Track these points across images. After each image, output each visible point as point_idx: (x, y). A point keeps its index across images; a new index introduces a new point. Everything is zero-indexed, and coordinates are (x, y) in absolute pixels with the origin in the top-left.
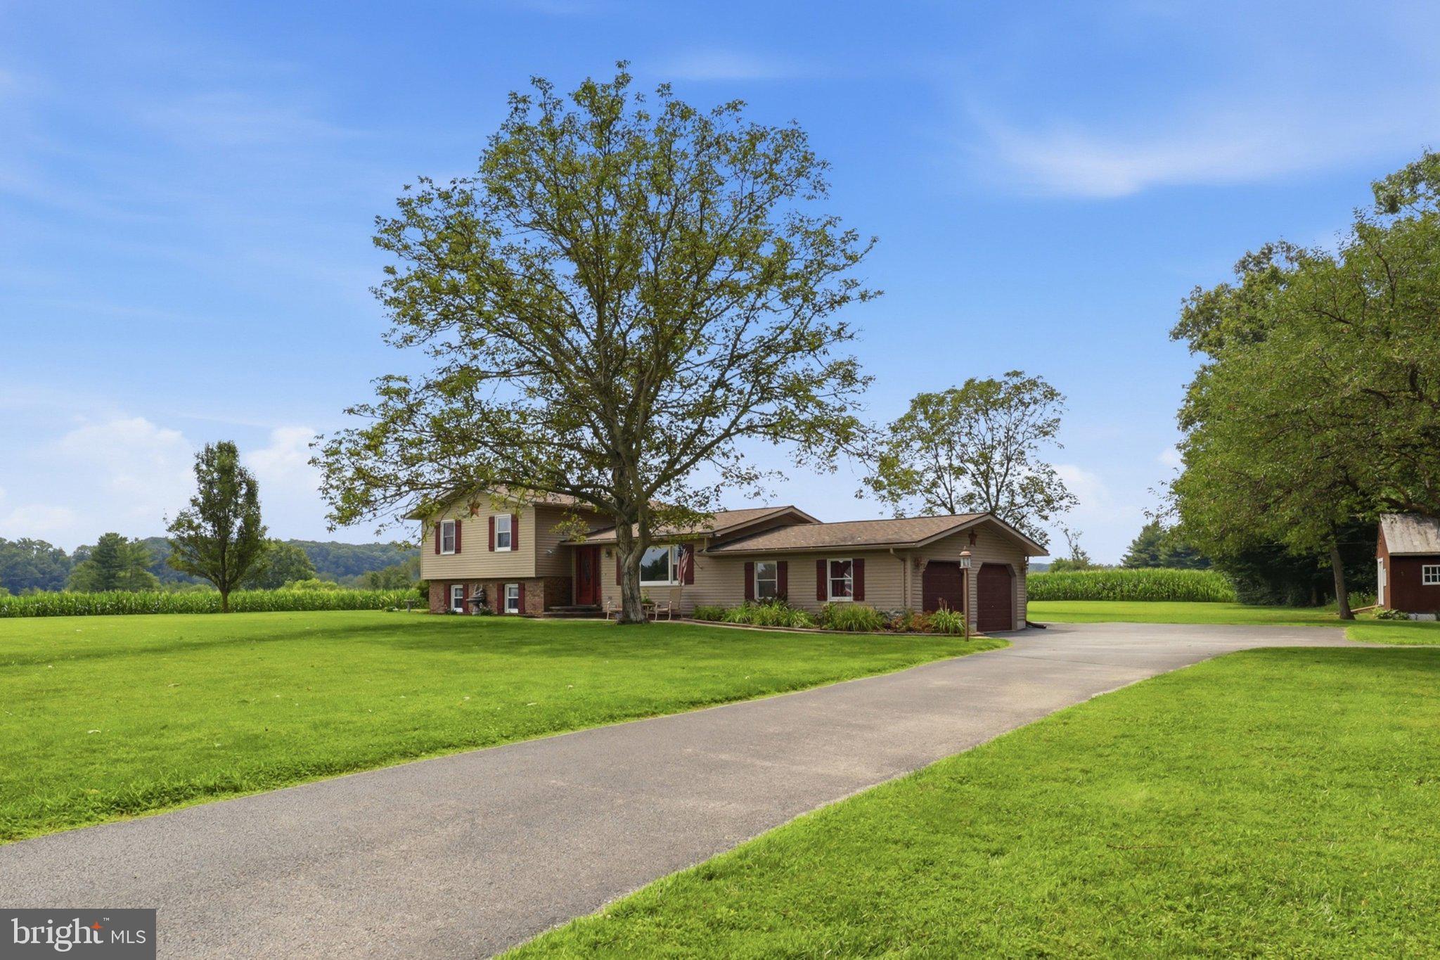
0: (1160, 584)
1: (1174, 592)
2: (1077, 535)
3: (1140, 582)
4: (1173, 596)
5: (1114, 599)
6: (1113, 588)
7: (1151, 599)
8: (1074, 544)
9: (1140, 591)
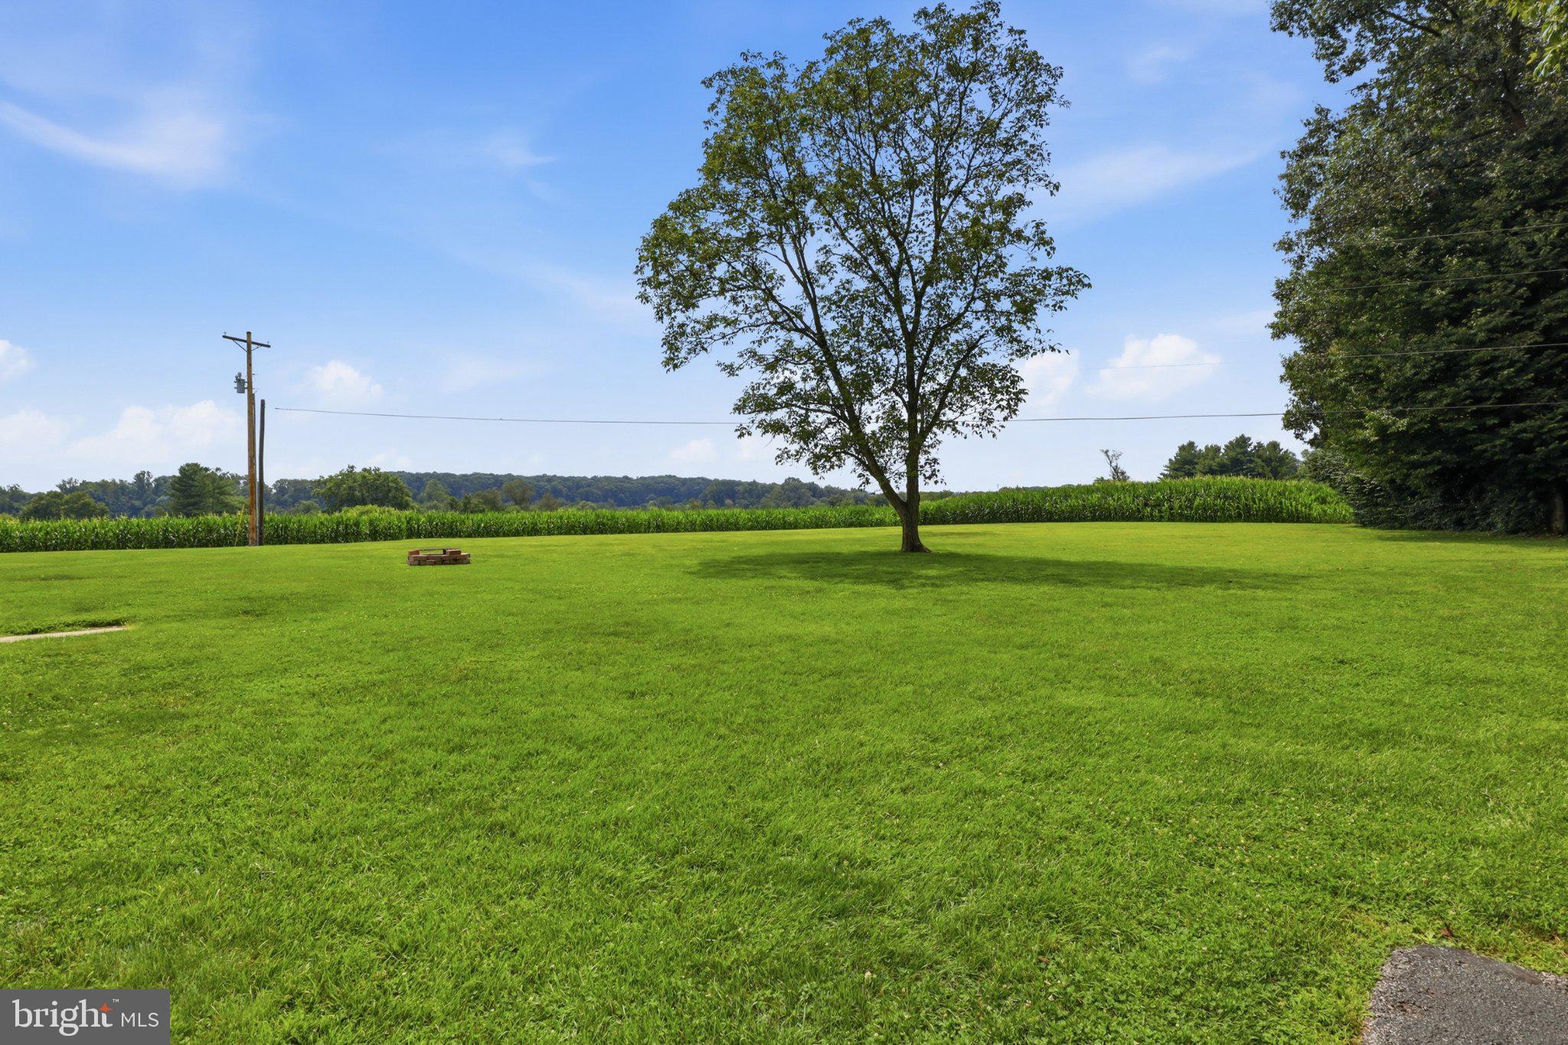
0: (1226, 498)
1: (1248, 508)
2: (1117, 456)
3: (1195, 495)
4: (1247, 515)
5: (1161, 519)
6: (1158, 504)
7: (1213, 519)
8: (1114, 464)
9: (1197, 509)
